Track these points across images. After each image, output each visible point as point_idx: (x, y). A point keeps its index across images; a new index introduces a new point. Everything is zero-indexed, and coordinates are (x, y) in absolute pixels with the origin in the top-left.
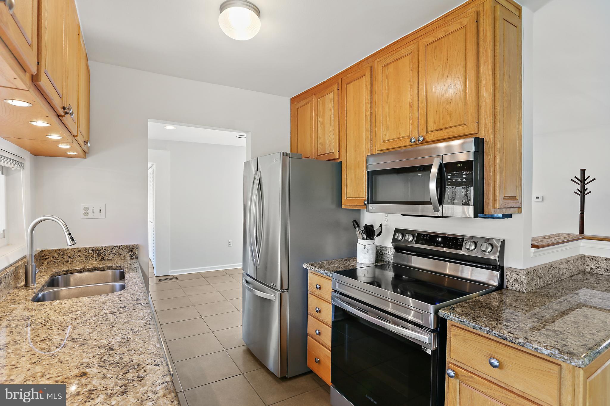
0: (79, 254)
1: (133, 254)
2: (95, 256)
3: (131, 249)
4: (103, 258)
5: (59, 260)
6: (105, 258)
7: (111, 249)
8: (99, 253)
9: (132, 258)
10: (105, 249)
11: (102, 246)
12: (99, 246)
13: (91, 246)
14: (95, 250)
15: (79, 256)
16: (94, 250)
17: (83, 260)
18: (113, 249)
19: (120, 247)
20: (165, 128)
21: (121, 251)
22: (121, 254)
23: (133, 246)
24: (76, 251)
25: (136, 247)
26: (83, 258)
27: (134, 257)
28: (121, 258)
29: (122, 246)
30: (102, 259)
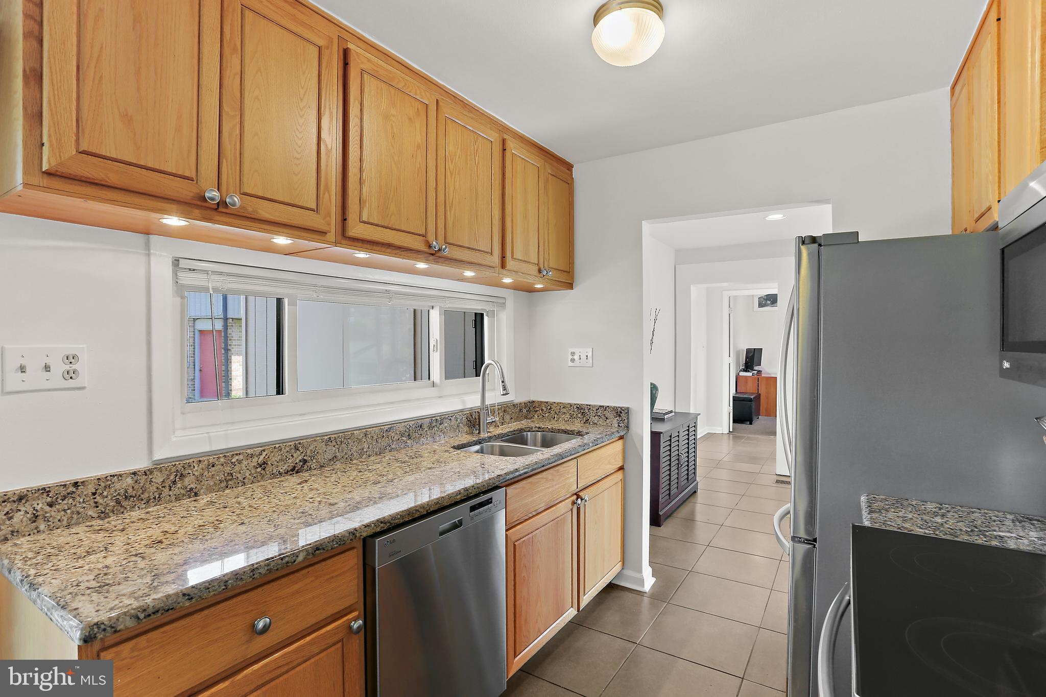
0: (564, 410)
1: (621, 421)
2: (579, 415)
3: (619, 413)
4: (588, 419)
5: (547, 415)
6: (589, 421)
7: (597, 410)
8: (583, 412)
9: (620, 426)
10: (590, 409)
11: (587, 404)
12: (584, 403)
13: (576, 403)
14: (580, 408)
15: (564, 413)
16: (578, 408)
17: (568, 419)
18: (598, 409)
19: (606, 408)
20: (767, 219)
21: (608, 414)
22: (607, 418)
23: (621, 408)
24: (562, 407)
25: (627, 411)
26: (568, 416)
27: (623, 425)
28: (607, 424)
29: (608, 407)
30: (586, 421)
